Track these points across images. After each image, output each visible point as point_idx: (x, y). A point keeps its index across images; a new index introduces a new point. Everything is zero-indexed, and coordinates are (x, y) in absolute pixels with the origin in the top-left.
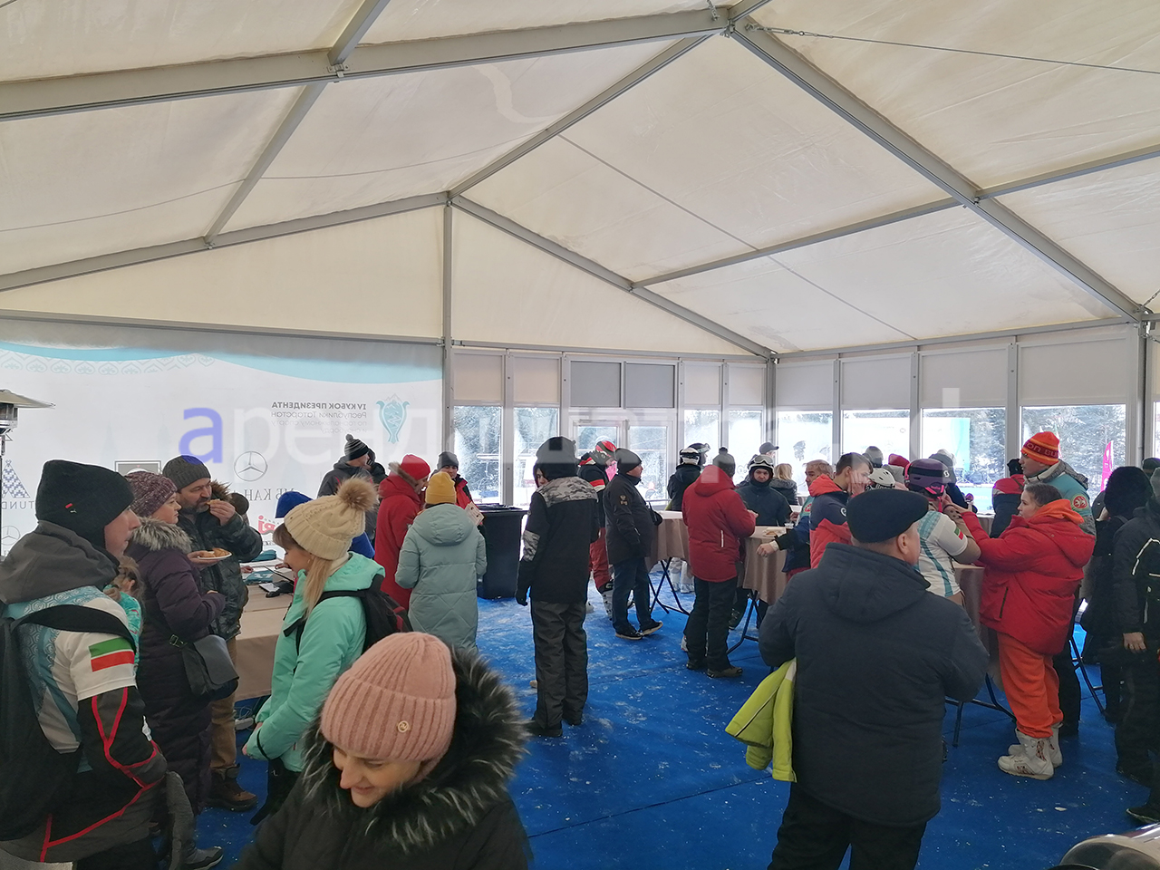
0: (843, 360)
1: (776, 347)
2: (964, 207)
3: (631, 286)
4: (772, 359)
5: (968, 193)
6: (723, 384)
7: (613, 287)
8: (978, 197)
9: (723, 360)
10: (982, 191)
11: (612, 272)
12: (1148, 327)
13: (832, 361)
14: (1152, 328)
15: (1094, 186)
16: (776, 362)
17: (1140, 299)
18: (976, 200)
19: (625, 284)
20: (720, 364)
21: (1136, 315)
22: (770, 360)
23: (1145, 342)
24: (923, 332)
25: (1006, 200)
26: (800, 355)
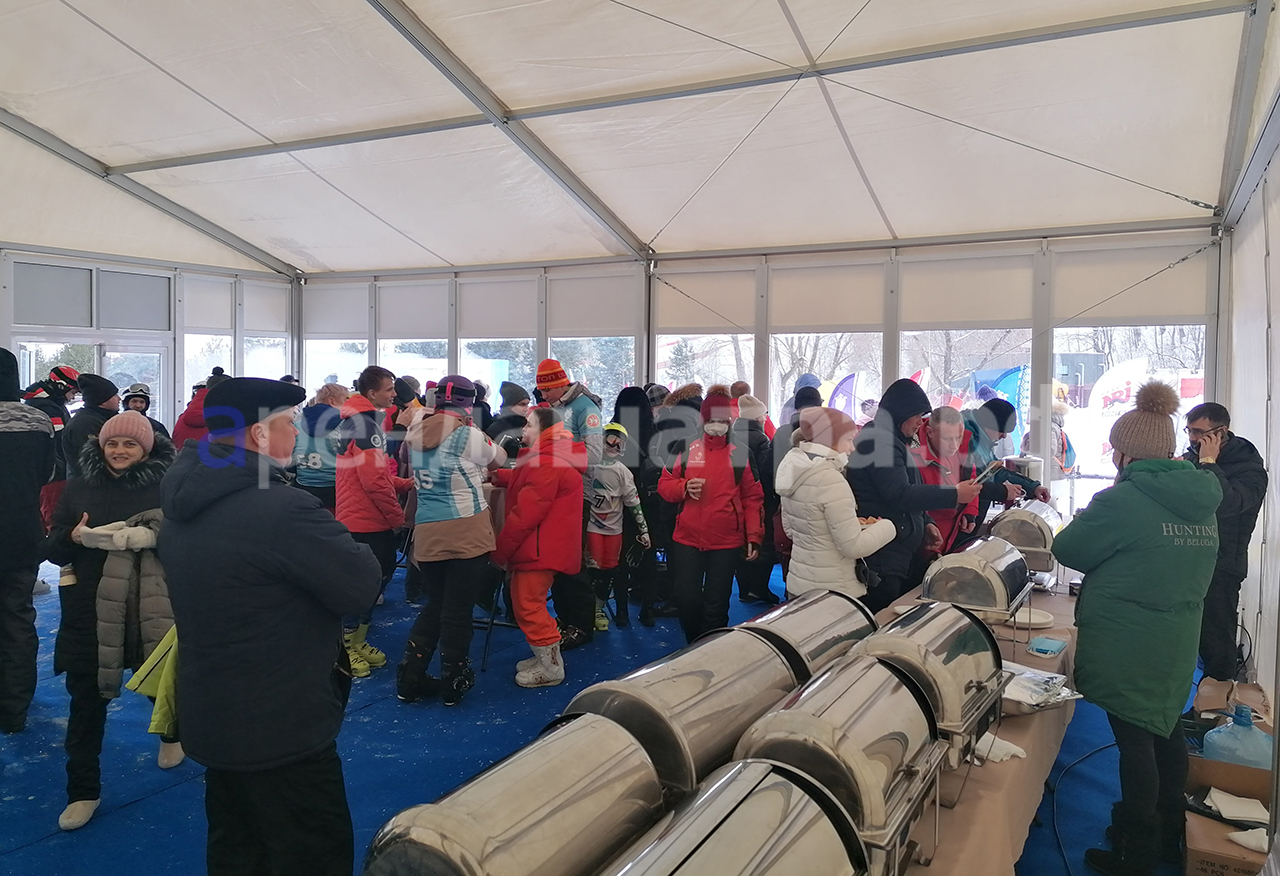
0: (379, 284)
1: (302, 265)
2: (495, 126)
3: (105, 171)
4: (299, 279)
5: (498, 112)
6: (236, 306)
7: (79, 169)
8: (507, 117)
9: (236, 275)
10: (511, 111)
11: (77, 150)
12: (652, 266)
13: (367, 285)
14: (655, 266)
15: (607, 122)
16: (302, 282)
17: (646, 240)
18: (505, 120)
19: (97, 168)
20: (232, 280)
21: (643, 253)
22: (295, 279)
23: (649, 278)
24: (461, 257)
25: (534, 124)
26: (330, 276)
